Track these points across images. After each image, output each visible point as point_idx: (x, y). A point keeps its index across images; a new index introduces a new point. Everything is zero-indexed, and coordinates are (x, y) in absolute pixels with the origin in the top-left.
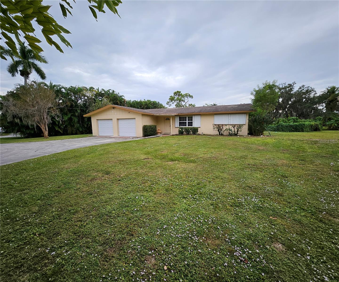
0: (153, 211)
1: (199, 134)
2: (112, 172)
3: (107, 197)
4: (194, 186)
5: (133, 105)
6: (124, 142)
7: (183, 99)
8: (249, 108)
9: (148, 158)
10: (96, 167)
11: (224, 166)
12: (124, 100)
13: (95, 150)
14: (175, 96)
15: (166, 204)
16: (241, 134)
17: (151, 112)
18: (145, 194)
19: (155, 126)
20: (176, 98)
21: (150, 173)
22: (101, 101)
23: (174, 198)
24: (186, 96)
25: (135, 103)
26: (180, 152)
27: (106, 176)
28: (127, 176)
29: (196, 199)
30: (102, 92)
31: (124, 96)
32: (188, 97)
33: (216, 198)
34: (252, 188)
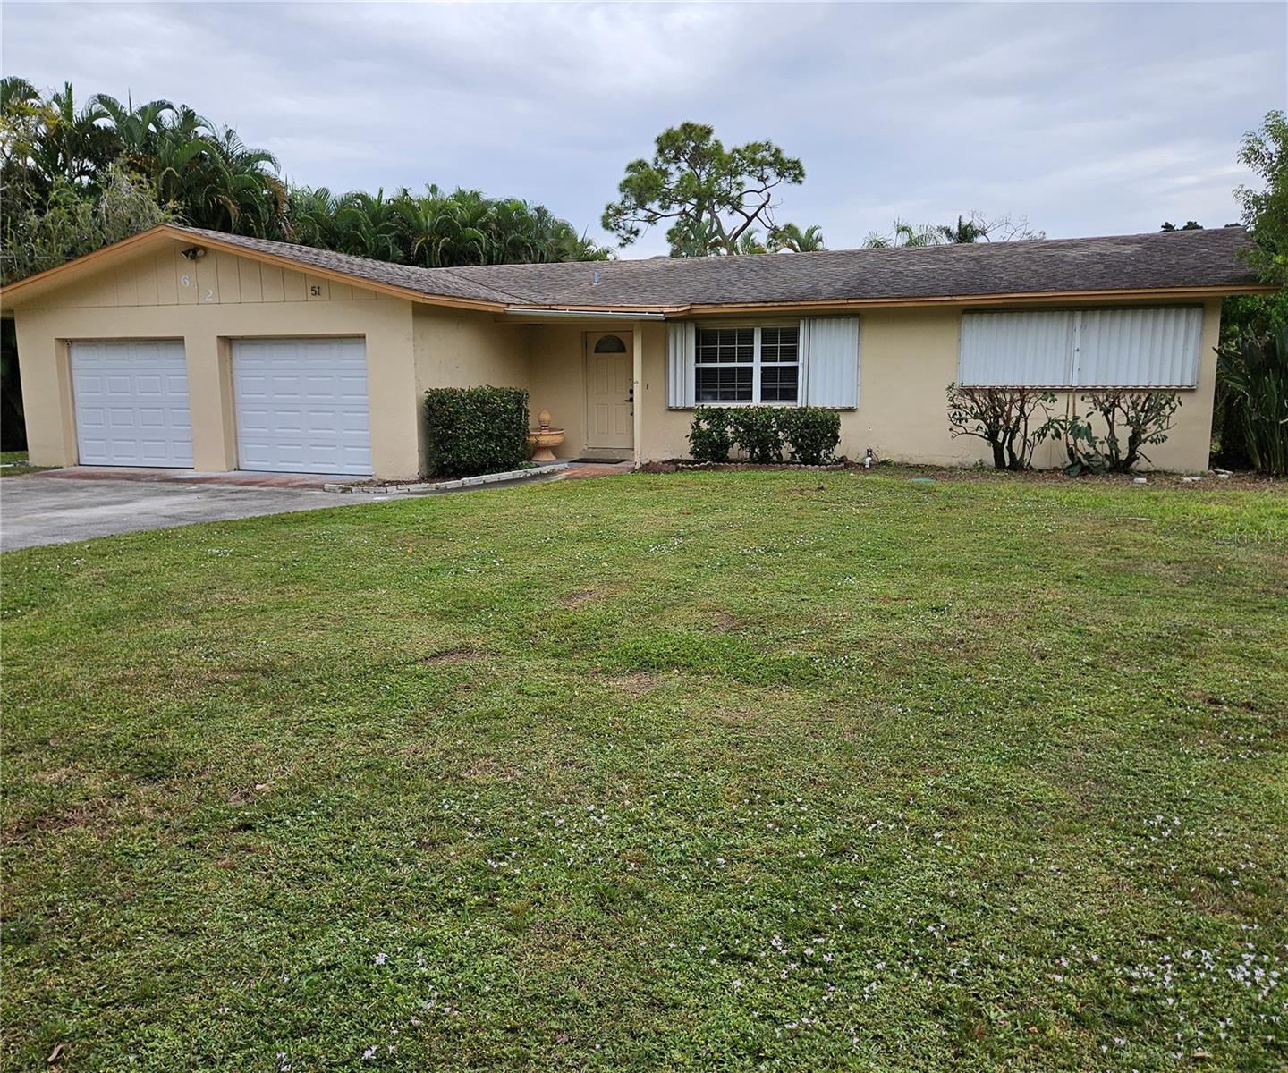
0: (499, 1060)
1: (843, 459)
2: (187, 764)
3: (154, 957)
4: (805, 867)
5: (342, 225)
6: (282, 520)
7: (724, 185)
8: (1225, 261)
9: (466, 650)
10: (62, 720)
11: (1027, 713)
12: (276, 187)
13: (48, 583)
14: (668, 161)
15: (600, 1004)
16: (1159, 464)
17: (484, 292)
18: (442, 926)
19: (519, 399)
20: (675, 178)
21: (483, 762)
22: (94, 190)
23: (656, 963)
24: (753, 162)
25: (364, 217)
26: (706, 602)
27: (143, 790)
28: (303, 790)
29: (822, 964)
30: (101, 122)
31: (275, 155)
32: (768, 171)
33: (965, 962)
34: (1230, 887)
